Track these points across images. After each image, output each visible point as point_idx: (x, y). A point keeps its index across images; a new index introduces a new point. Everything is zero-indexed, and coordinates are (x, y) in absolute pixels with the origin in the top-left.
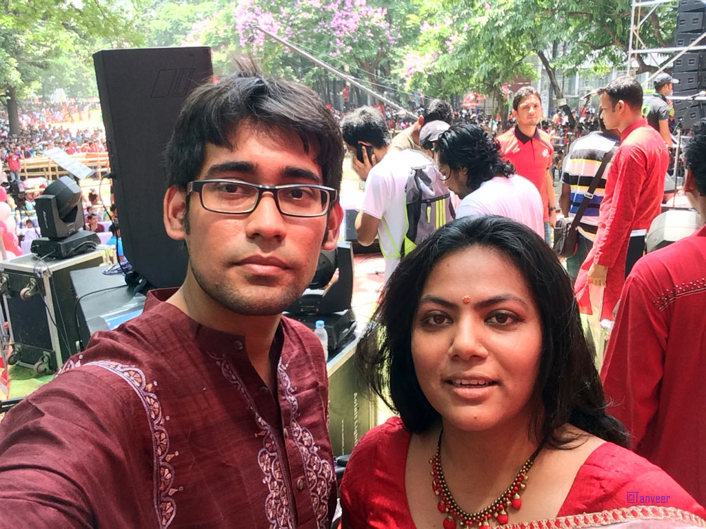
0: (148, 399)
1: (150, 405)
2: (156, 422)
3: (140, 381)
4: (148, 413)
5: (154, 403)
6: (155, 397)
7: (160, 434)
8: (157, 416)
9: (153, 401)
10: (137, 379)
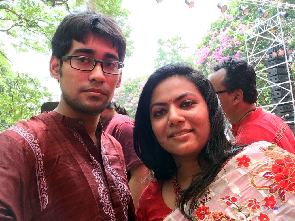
0: (35, 147)
1: (35, 149)
2: (38, 157)
3: (32, 139)
4: (35, 152)
5: (38, 148)
6: (38, 146)
7: (40, 162)
8: (39, 154)
9: (37, 147)
10: (30, 138)
